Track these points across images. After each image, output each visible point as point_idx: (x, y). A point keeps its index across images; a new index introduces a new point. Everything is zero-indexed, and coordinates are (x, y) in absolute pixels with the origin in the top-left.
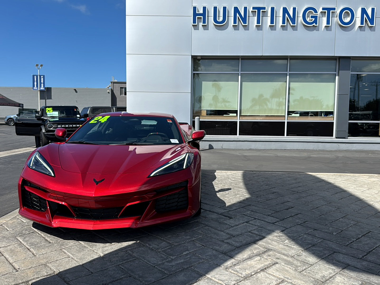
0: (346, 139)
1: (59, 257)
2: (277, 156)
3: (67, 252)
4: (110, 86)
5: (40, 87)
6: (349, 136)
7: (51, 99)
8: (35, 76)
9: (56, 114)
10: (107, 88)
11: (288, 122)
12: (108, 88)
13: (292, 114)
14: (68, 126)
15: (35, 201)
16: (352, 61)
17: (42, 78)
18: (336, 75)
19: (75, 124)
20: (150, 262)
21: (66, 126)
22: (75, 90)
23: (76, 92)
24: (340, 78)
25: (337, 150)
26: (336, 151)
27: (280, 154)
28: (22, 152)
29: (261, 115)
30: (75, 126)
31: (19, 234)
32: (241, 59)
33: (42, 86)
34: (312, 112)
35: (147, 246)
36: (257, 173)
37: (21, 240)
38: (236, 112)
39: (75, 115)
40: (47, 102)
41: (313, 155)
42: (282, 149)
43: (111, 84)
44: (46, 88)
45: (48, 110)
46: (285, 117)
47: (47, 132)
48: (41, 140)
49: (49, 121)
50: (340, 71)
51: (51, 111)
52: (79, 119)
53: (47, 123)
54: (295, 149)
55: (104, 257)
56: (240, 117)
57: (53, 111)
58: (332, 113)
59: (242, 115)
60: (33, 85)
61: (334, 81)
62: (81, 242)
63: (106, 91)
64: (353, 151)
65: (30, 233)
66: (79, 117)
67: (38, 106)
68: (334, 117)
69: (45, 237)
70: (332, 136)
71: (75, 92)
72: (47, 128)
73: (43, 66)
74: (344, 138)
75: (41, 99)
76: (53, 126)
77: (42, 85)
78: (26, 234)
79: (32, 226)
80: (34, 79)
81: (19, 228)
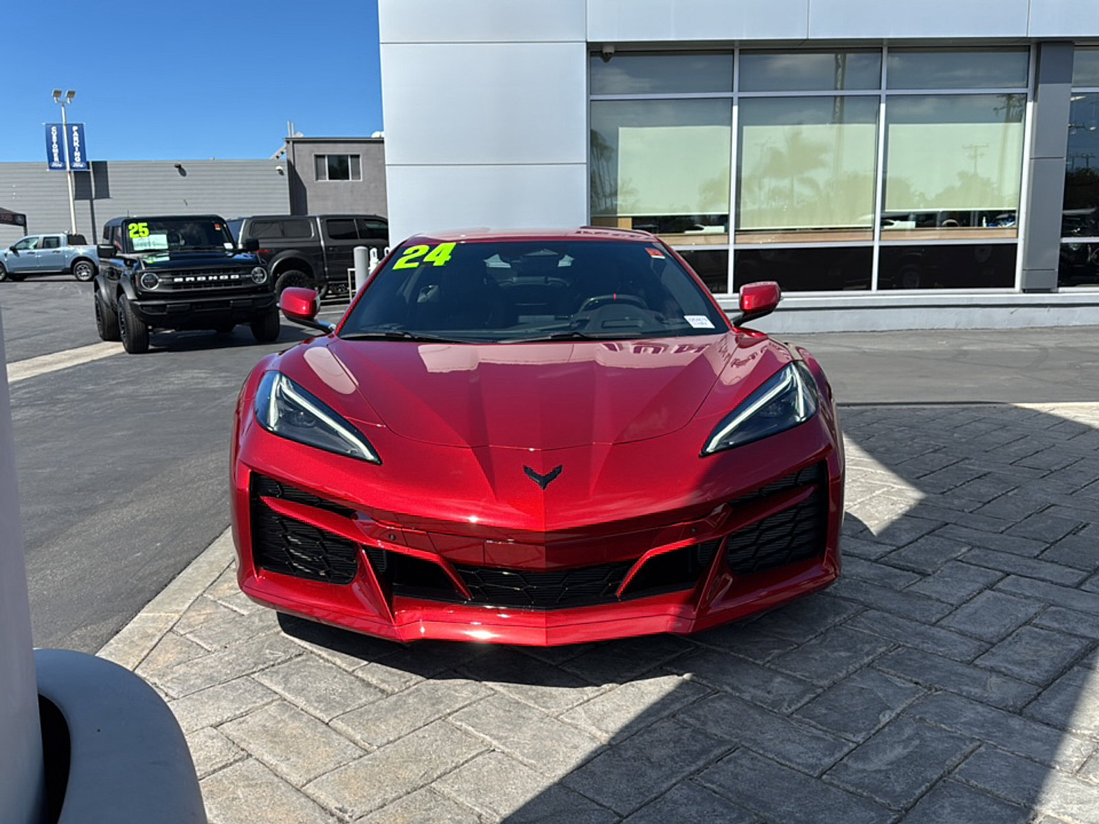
0: (1052, 293)
1: (457, 752)
2: (865, 352)
3: (470, 728)
4: (282, 153)
5: (72, 160)
6: (1059, 286)
7: (107, 196)
8: (54, 129)
9: (160, 241)
10: (273, 160)
11: (881, 248)
12: (278, 157)
13: (892, 221)
14: (204, 278)
15: (295, 546)
16: (1077, 53)
17: (76, 134)
18: (1029, 99)
19: (225, 271)
20: (789, 760)
21: (199, 279)
22: (179, 167)
23: (183, 172)
24: (1039, 106)
25: (1025, 328)
26: (1023, 331)
27: (869, 346)
28: (69, 364)
29: (800, 229)
30: (226, 277)
31: (256, 664)
32: (740, 50)
33: (78, 159)
34: (952, 215)
35: (727, 695)
36: (866, 411)
37: (278, 689)
38: (723, 220)
39: (219, 245)
40: (95, 207)
41: (965, 344)
42: (864, 332)
43: (285, 144)
44: (91, 164)
45: (135, 230)
46: (874, 231)
47: (140, 298)
48: (122, 323)
49: (146, 264)
50: (1040, 86)
51: (144, 232)
52: (231, 254)
53: (138, 271)
54: (901, 330)
55: (614, 743)
56: (735, 235)
57: (150, 234)
58: (1011, 216)
59: (741, 228)
60: (49, 158)
61: (1020, 118)
62: (490, 684)
63: (272, 168)
64: (1073, 328)
65: (291, 659)
66: (230, 251)
67: (71, 218)
69: (354, 671)
70: (1013, 286)
71: (178, 174)
72: (141, 285)
73: (76, 95)
74: (1048, 291)
75: (77, 197)
76: (160, 280)
77: (77, 154)
78: (279, 661)
79: (280, 629)
80: (51, 136)
81: (240, 639)
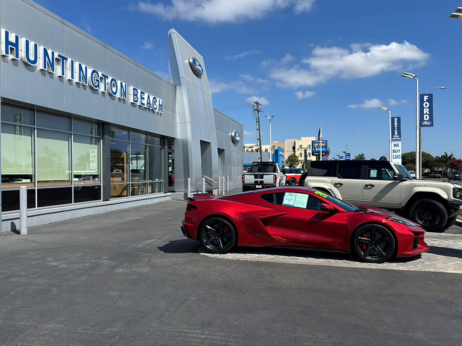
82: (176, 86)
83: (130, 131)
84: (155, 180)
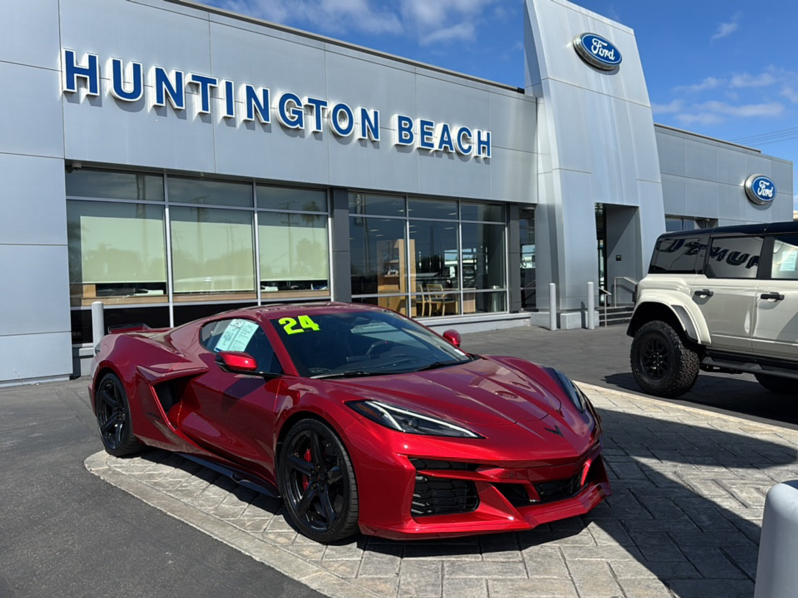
68: (330, 291)
82: (538, 99)
83: (407, 198)
84: (492, 288)
